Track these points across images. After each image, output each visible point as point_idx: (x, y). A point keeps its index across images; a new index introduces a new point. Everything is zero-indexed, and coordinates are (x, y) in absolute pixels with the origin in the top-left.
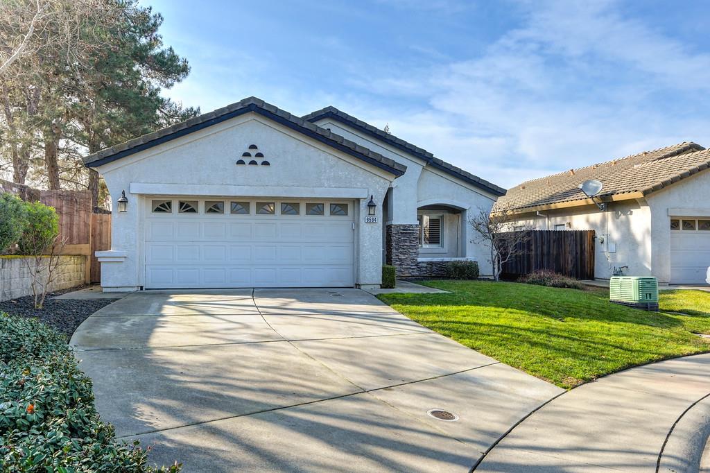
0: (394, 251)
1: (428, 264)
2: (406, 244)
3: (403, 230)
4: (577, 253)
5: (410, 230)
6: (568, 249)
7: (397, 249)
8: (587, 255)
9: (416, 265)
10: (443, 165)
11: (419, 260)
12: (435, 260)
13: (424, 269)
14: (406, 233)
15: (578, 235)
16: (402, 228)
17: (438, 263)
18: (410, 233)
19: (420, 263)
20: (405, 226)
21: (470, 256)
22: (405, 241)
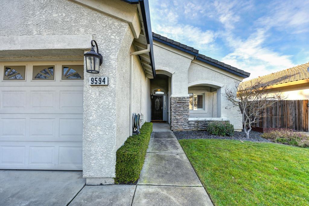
0: (173, 114)
1: (196, 122)
2: (180, 109)
3: (179, 100)
4: (296, 115)
5: (183, 100)
6: (289, 112)
7: (175, 113)
8: (303, 116)
9: (187, 123)
10: (206, 59)
11: (190, 119)
12: (201, 119)
13: (192, 125)
14: (181, 102)
15: (297, 103)
16: (178, 99)
17: (202, 121)
18: (183, 102)
19: (190, 121)
20: (180, 98)
21: (224, 117)
22: (180, 107)
